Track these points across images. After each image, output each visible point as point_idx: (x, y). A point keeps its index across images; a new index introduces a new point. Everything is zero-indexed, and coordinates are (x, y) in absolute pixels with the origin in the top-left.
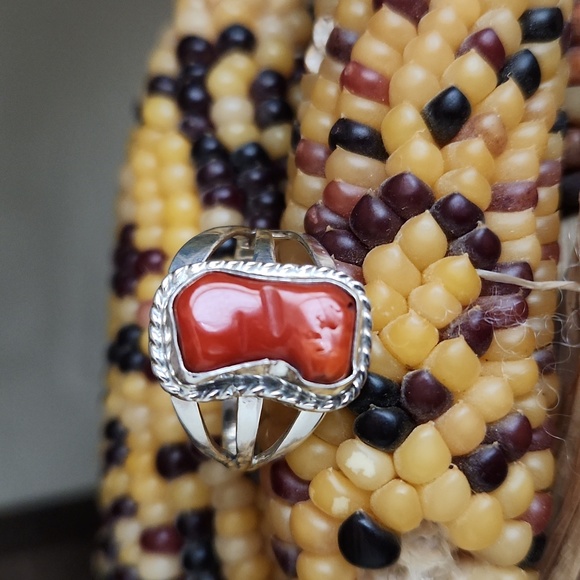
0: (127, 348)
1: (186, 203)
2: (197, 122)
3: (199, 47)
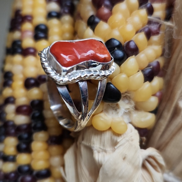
0: (16, 47)
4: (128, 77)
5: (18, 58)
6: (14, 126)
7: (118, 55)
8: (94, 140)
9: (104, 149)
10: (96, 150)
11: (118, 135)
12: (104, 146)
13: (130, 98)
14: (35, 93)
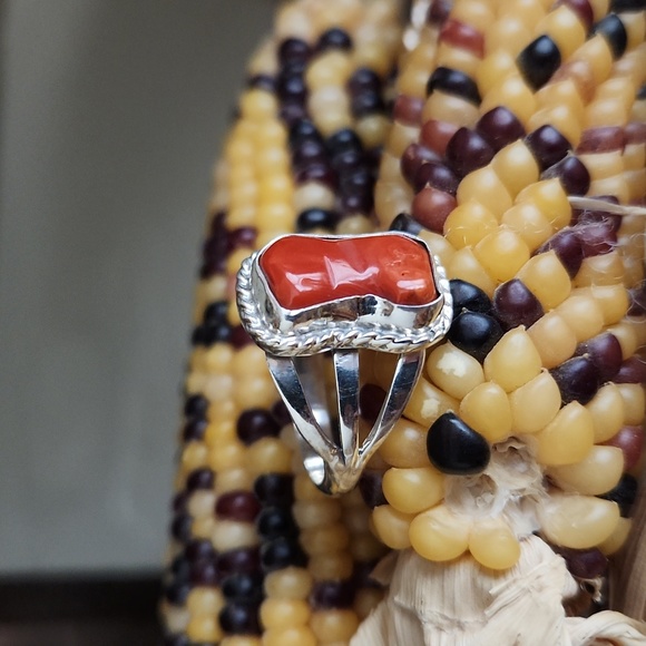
0: (214, 322)
1: (280, 182)
2: (294, 111)
3: (298, 48)
4: (509, 393)
5: (220, 354)
6: (213, 554)
7: (471, 329)
8: (424, 592)
9: (456, 617)
10: (431, 622)
11: (497, 574)
12: (453, 608)
13: (529, 455)
14: (267, 454)
